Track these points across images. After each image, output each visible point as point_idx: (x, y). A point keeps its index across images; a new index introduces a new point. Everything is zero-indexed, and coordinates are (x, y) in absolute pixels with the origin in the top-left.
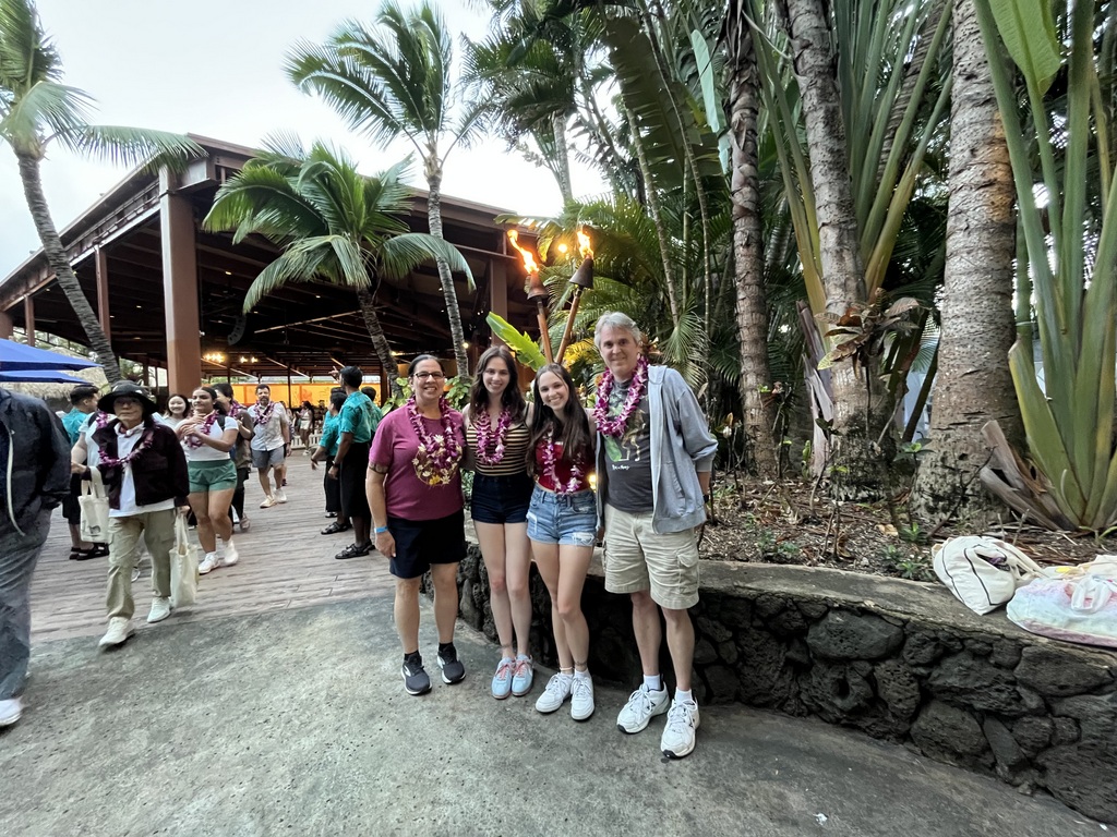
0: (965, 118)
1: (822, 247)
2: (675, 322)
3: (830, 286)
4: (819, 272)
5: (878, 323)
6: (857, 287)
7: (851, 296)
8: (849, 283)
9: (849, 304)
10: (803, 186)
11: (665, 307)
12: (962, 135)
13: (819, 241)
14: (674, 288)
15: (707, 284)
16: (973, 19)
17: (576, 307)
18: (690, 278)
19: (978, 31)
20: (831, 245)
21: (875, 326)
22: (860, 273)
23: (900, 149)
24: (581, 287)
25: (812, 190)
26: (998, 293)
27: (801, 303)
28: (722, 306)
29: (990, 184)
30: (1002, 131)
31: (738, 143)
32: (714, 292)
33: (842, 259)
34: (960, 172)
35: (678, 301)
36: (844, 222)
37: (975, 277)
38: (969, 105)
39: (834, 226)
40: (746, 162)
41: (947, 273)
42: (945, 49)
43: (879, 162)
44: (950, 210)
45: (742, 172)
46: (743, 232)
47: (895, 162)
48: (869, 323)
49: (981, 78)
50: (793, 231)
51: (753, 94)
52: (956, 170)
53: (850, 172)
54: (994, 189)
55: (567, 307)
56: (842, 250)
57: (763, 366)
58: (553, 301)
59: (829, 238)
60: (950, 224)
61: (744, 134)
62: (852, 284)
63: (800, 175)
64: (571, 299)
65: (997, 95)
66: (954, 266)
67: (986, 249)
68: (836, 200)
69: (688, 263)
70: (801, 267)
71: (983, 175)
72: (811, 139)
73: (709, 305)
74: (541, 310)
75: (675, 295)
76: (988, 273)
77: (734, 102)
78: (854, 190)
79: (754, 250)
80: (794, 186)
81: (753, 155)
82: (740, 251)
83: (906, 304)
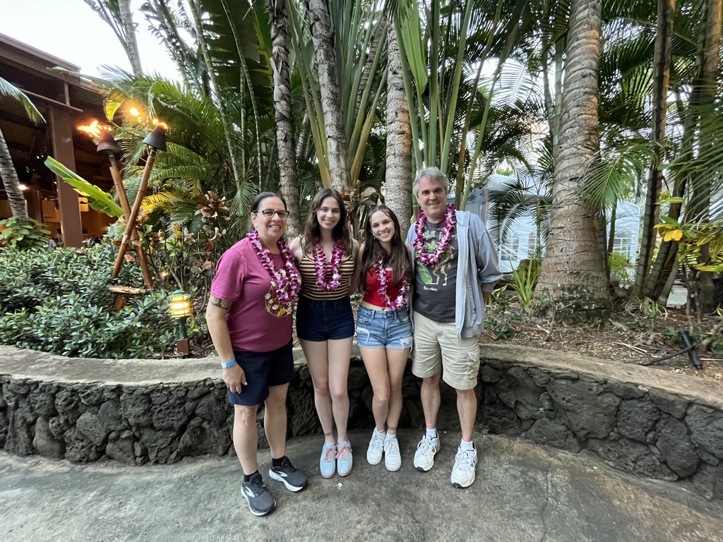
0: (393, 94)
1: (329, 150)
2: (238, 186)
3: (333, 175)
4: (327, 165)
5: (358, 200)
6: (347, 177)
7: (344, 182)
8: (343, 174)
9: (343, 187)
10: (317, 109)
11: (229, 175)
12: (392, 103)
13: (327, 146)
14: (236, 161)
15: (259, 162)
16: (395, 42)
17: (151, 165)
18: (247, 157)
19: (397, 50)
20: (333, 150)
21: (357, 202)
22: (348, 170)
23: (365, 102)
24: (155, 149)
25: (323, 114)
26: (406, 190)
27: (317, 183)
28: (270, 179)
29: (403, 133)
30: (407, 107)
31: (277, 68)
32: (264, 168)
33: (339, 160)
34: (391, 123)
35: (239, 172)
36: (340, 138)
37: (398, 180)
38: (394, 88)
39: (334, 139)
40: (283, 84)
41: (387, 176)
42: (383, 54)
43: (356, 107)
44: (388, 142)
45: (280, 89)
46: (282, 131)
47: (363, 110)
48: (354, 199)
49: (399, 76)
50: (312, 137)
51: (285, 38)
52: (390, 121)
53: (342, 108)
54: (404, 136)
55: (141, 163)
56: (339, 155)
57: (297, 221)
58: (125, 156)
59: (332, 146)
60: (387, 150)
61: (281, 64)
62: (345, 176)
63: (315, 103)
64: (145, 157)
65: (405, 87)
66: (390, 173)
67: (401, 166)
68: (335, 123)
69: (245, 144)
70: (317, 161)
71: (400, 127)
72: (321, 80)
73: (262, 178)
74: (113, 163)
75: (237, 167)
76: (402, 179)
77: (274, 39)
78: (344, 119)
79: (290, 144)
80: (312, 108)
81: (287, 80)
82: (281, 143)
83: (370, 191)
